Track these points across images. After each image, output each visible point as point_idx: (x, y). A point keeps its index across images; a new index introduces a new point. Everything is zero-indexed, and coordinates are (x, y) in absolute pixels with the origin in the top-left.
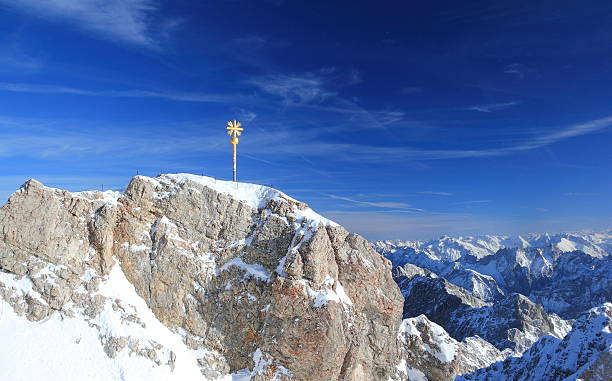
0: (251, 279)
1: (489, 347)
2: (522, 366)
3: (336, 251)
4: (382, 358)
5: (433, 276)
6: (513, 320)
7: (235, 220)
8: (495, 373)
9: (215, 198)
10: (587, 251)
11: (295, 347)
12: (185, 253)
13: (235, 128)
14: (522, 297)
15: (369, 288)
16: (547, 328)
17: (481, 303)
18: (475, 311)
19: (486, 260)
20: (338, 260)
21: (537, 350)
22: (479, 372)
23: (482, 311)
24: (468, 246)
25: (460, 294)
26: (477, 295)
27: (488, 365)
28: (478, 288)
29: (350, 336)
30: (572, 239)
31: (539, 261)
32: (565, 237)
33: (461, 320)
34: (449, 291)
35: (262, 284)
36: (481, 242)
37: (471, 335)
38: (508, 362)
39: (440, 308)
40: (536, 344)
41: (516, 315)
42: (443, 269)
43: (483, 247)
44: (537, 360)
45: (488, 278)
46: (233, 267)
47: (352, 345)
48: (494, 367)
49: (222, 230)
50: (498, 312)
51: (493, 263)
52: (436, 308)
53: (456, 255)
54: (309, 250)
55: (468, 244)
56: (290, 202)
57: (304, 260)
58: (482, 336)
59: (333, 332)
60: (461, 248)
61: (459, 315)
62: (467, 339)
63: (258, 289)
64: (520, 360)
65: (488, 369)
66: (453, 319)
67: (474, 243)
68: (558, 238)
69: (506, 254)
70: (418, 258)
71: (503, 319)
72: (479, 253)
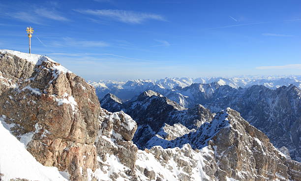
0: (34, 94)
1: (185, 128)
2: (195, 136)
3: (70, 83)
4: (91, 127)
5: (161, 96)
6: (196, 116)
7: (27, 70)
8: (184, 139)
10: (231, 85)
11: (51, 122)
12: (5, 84)
14: (201, 106)
15: (85, 98)
16: (211, 119)
17: (182, 108)
18: (180, 112)
19: (187, 88)
22: (178, 139)
23: (183, 112)
24: (178, 82)
25: (173, 104)
26: (182, 105)
28: (182, 101)
29: (73, 117)
30: (224, 79)
31: (209, 89)
32: (221, 78)
33: (173, 116)
34: (168, 103)
35: (38, 96)
36: (184, 81)
37: (177, 123)
38: (190, 134)
39: (164, 111)
40: (202, 126)
41: (198, 114)
42: (166, 93)
43: (185, 83)
44: (201, 133)
45: (187, 97)
46: (27, 89)
47: (74, 121)
48: (184, 137)
49: (22, 74)
50: (190, 112)
51: (189, 90)
52: (162, 110)
53: (172, 86)
54: (56, 83)
55: (179, 82)
56: (52, 62)
57: (54, 86)
58: (182, 123)
59: (65, 115)
60: (175, 83)
61: (172, 114)
62: (175, 125)
63: (36, 98)
64: (195, 133)
65: (181, 138)
66: (170, 116)
67: (181, 80)
68: (218, 79)
69: (195, 86)
70: (155, 88)
71: (192, 116)
72: (183, 86)
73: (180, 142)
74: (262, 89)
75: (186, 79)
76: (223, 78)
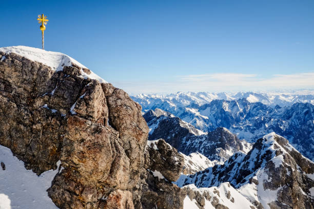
1: (204, 158)
2: (223, 170)
3: (107, 99)
5: (172, 116)
6: (219, 143)
8: (207, 174)
9: (30, 65)
10: (264, 102)
11: (81, 159)
13: (43, 20)
14: (225, 129)
16: (239, 148)
17: (201, 133)
18: (197, 137)
19: (206, 106)
20: (109, 105)
21: (232, 161)
22: (199, 173)
23: (201, 137)
24: (193, 98)
25: (188, 127)
26: (199, 128)
27: (203, 170)
28: (199, 123)
30: (256, 95)
31: (235, 108)
32: (252, 94)
33: (188, 143)
34: (182, 125)
35: (61, 119)
36: (202, 96)
37: (194, 151)
38: (216, 167)
39: (176, 136)
40: (232, 157)
41: (221, 140)
42: (178, 112)
43: (203, 99)
44: (232, 166)
45: (206, 118)
47: (117, 156)
48: (207, 171)
49: (35, 86)
50: (210, 137)
51: (208, 109)
52: (173, 135)
54: (90, 99)
57: (88, 104)
58: (200, 152)
60: (189, 99)
61: (187, 140)
62: (192, 154)
63: (58, 122)
64: (222, 166)
65: (203, 172)
66: (184, 142)
67: (198, 96)
68: (248, 94)
69: (217, 103)
70: (163, 105)
71: (213, 143)
72: (200, 103)
73: (202, 178)
74: (308, 108)
75: (204, 94)
76: (254, 92)
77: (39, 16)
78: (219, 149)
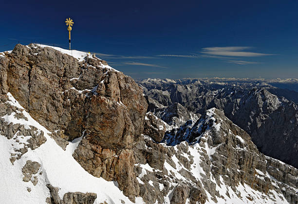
6: (175, 113)
7: (71, 67)
9: (61, 57)
13: (70, 22)
14: (179, 104)
16: (188, 117)
17: (163, 106)
20: (120, 87)
23: (163, 109)
25: (155, 103)
27: (165, 132)
38: (174, 130)
40: (185, 123)
48: (168, 132)
49: (65, 73)
57: (107, 87)
64: (178, 129)
71: (171, 113)
77: (67, 19)
78: (175, 117)
